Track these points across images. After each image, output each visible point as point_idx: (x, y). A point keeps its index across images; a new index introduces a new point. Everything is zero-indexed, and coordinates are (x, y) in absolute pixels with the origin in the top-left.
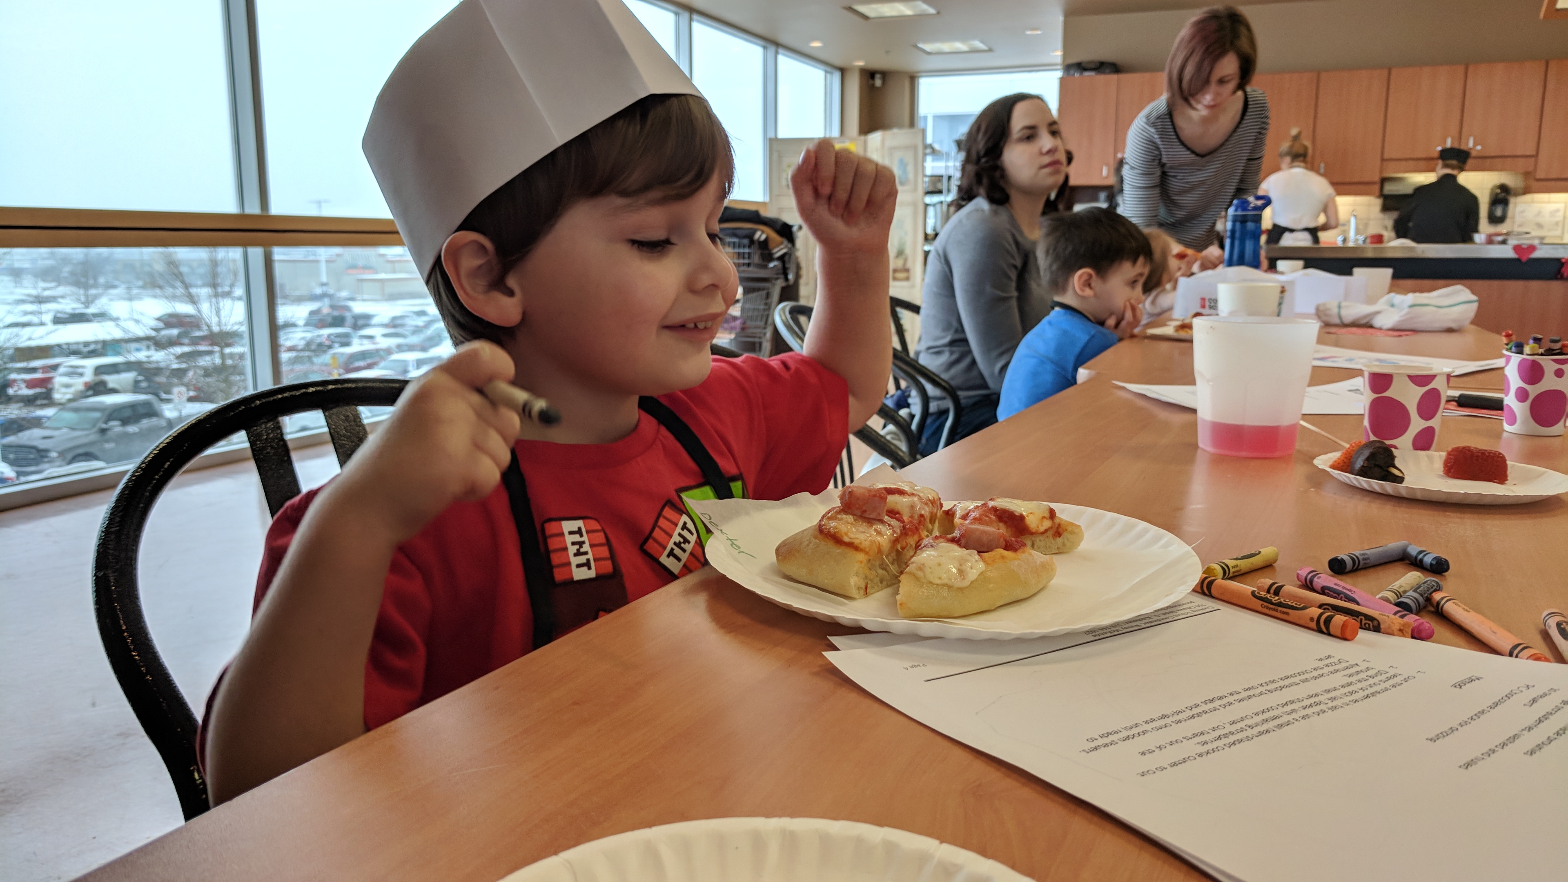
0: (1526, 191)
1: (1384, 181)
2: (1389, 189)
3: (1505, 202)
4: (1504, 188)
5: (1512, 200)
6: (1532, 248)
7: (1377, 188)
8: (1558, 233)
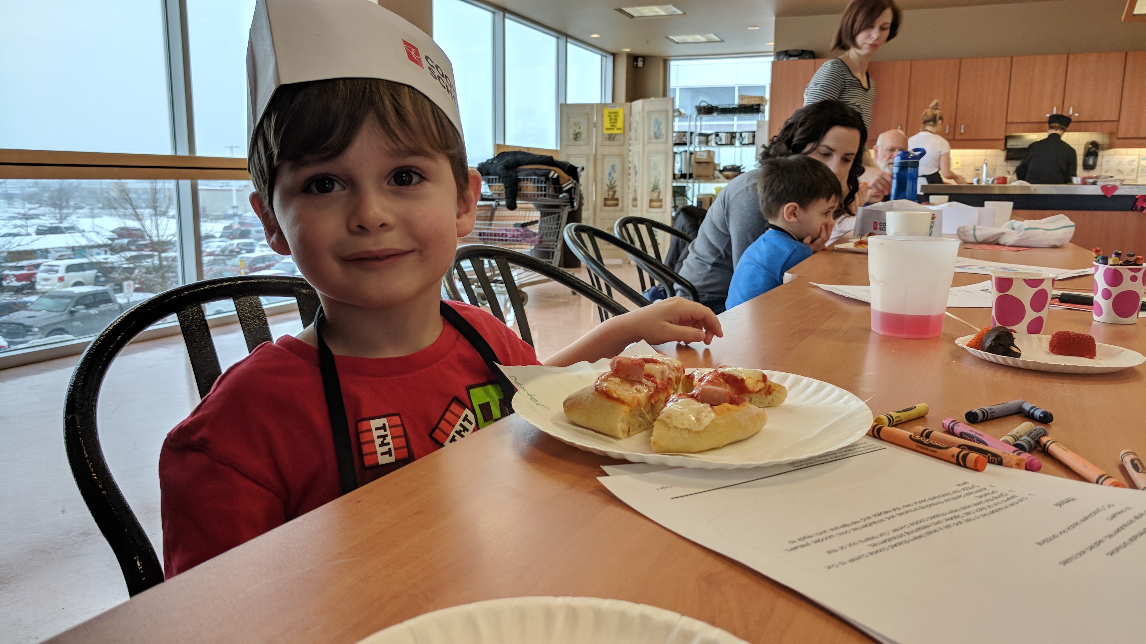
0: (1111, 146)
1: (1007, 138)
2: (1011, 144)
3: (1095, 155)
4: (1094, 144)
5: (1100, 153)
6: (1115, 188)
7: (1003, 142)
8: (1134, 177)
